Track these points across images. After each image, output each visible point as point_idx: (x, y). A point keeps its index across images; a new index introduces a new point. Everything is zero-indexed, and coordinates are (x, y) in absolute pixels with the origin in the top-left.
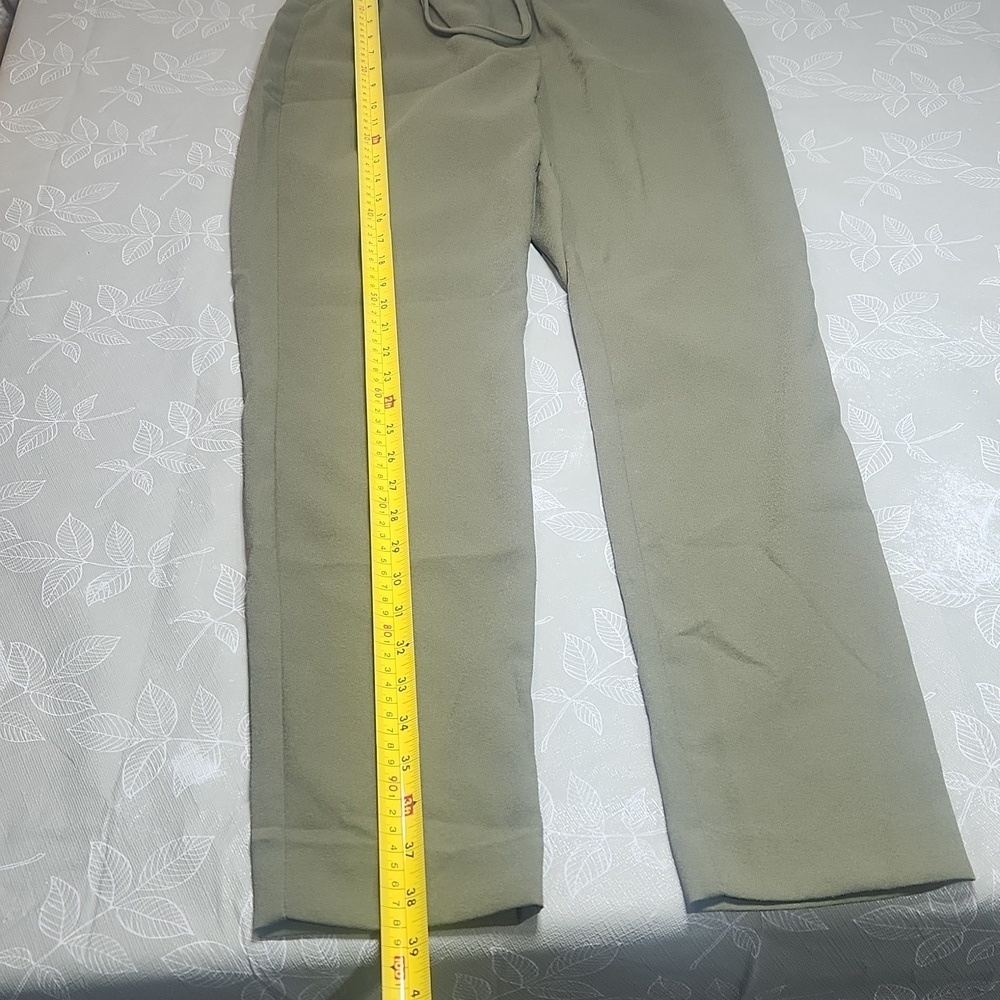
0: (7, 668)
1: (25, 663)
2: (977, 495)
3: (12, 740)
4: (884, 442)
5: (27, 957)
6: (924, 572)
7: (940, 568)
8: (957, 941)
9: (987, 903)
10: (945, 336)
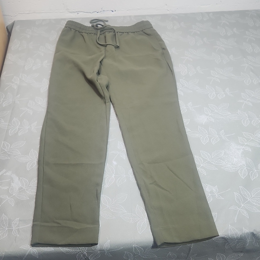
0: (20, 183)
1: (24, 182)
2: (238, 148)
3: (22, 199)
4: (218, 136)
5: (29, 247)
6: (227, 165)
7: (231, 164)
8: (235, 243)
9: (242, 235)
10: (231, 114)
